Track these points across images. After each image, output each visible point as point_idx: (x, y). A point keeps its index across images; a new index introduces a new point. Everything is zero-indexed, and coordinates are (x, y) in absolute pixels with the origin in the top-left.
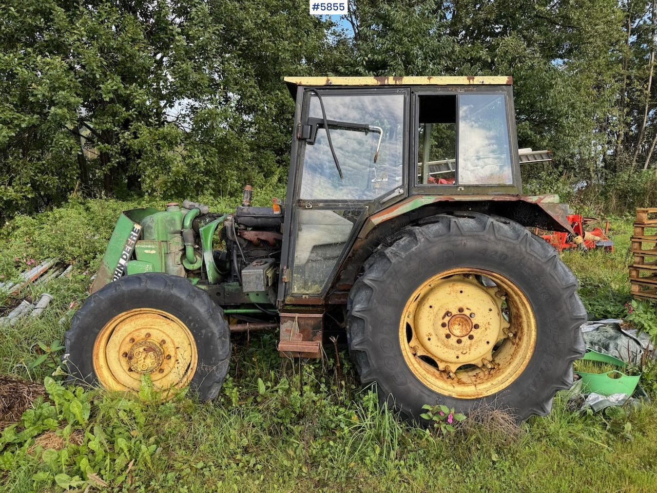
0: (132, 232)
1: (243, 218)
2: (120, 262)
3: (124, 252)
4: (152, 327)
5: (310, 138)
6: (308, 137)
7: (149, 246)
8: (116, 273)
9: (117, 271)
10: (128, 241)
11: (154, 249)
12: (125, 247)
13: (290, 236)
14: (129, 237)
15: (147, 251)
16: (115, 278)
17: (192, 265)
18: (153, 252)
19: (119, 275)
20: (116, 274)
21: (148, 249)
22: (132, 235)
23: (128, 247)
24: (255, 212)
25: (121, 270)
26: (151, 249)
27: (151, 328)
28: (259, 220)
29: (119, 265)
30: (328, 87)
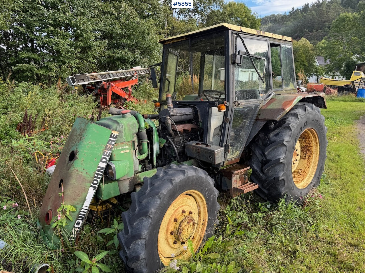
0: (110, 138)
1: (175, 116)
2: (99, 165)
3: (103, 156)
4: (183, 204)
5: (240, 63)
6: (239, 63)
7: (124, 147)
8: (96, 175)
9: (96, 174)
10: (107, 146)
11: (128, 149)
12: (104, 152)
13: (229, 124)
14: (108, 143)
15: (122, 152)
16: (95, 180)
17: (141, 156)
18: (128, 151)
19: (99, 176)
20: (95, 177)
21: (123, 149)
22: (110, 140)
23: (107, 151)
24: (180, 112)
25: (102, 172)
26: (126, 149)
27: (183, 206)
28: (183, 117)
29: (98, 169)
30: (240, 33)
